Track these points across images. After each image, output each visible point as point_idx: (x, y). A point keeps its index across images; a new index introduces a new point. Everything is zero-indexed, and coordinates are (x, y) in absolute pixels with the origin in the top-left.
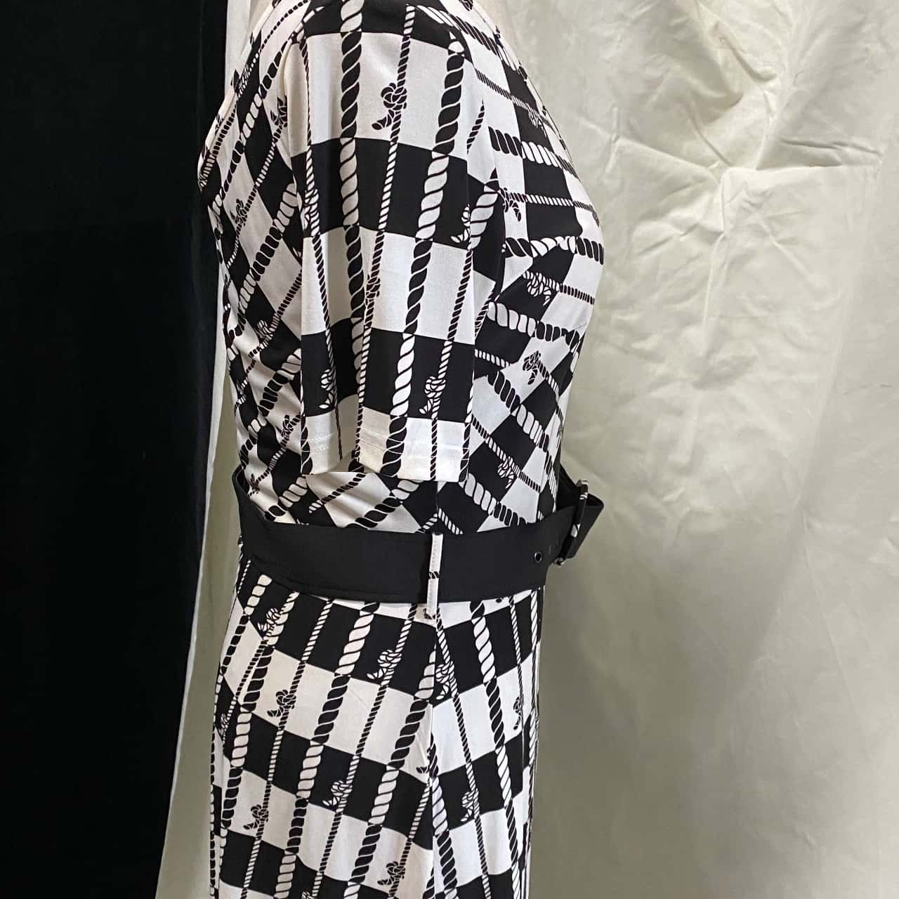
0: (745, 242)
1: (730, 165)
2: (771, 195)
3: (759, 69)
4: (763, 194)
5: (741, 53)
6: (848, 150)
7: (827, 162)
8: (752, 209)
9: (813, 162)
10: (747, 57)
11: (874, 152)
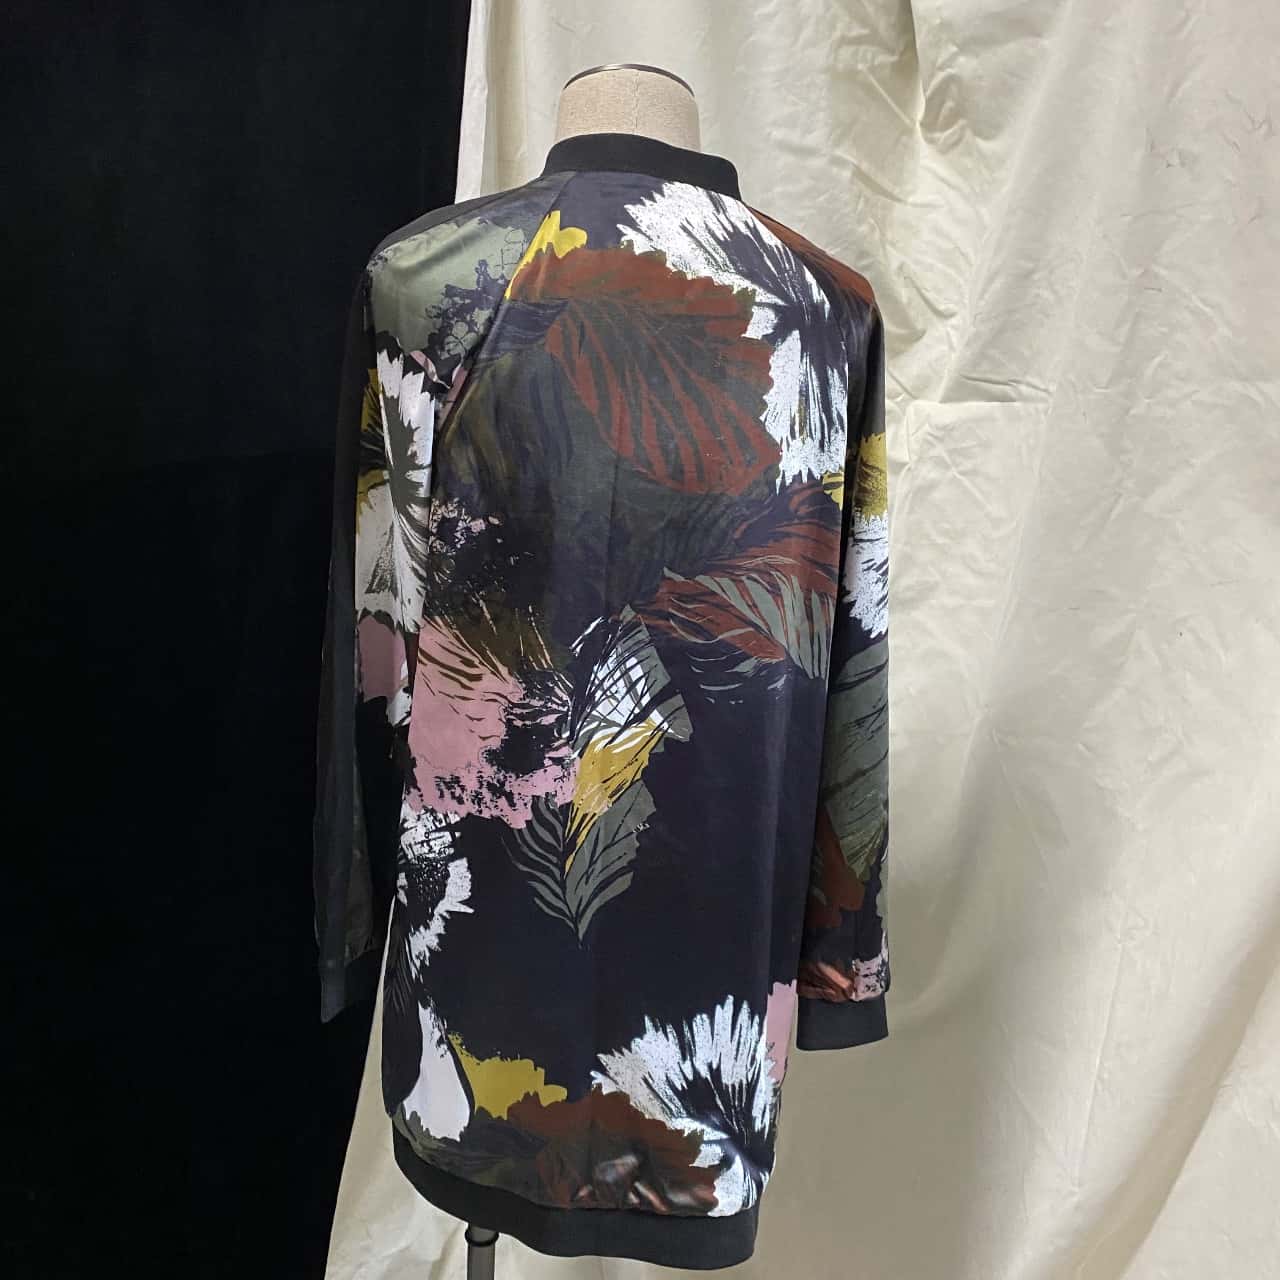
0: (930, 473)
1: (915, 398)
2: (952, 430)
3: (942, 307)
4: (944, 428)
5: (923, 291)
6: (1023, 388)
7: (1004, 399)
8: (935, 442)
9: (992, 398)
10: (930, 295)
11: (1045, 391)
